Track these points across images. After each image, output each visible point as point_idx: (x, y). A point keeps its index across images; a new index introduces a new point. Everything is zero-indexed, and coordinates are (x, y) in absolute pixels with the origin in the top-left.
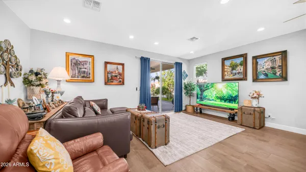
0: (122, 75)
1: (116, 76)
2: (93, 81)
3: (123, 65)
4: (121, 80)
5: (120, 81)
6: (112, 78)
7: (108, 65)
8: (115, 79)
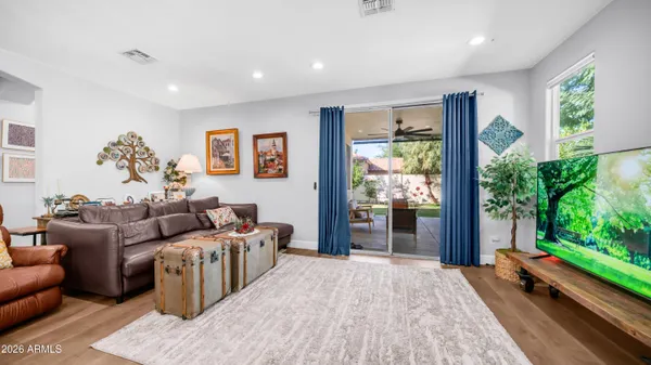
0: (283, 157)
1: (272, 160)
2: (238, 172)
3: (283, 135)
4: (281, 167)
5: (280, 170)
6: (266, 166)
7: (259, 141)
8: (271, 167)
